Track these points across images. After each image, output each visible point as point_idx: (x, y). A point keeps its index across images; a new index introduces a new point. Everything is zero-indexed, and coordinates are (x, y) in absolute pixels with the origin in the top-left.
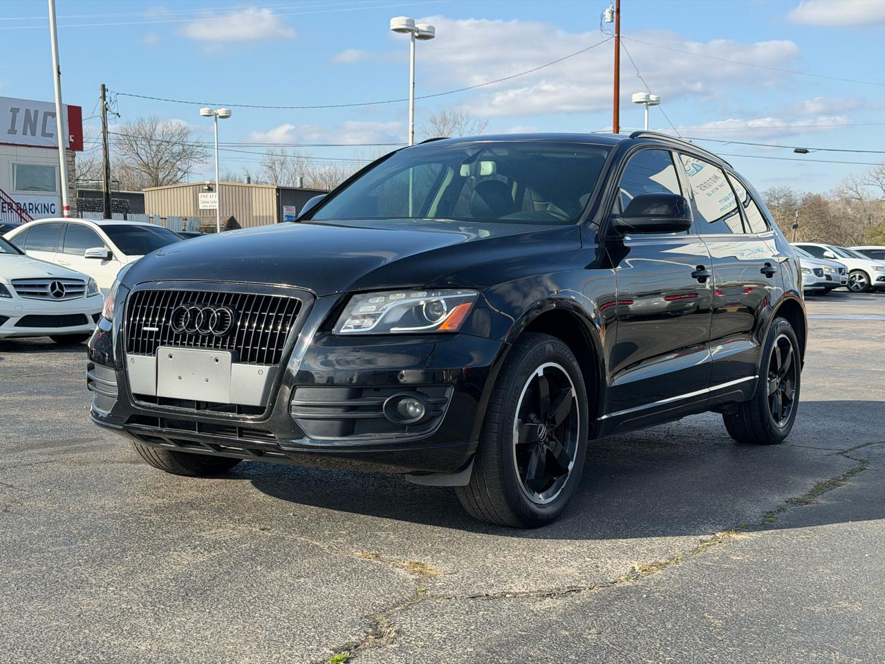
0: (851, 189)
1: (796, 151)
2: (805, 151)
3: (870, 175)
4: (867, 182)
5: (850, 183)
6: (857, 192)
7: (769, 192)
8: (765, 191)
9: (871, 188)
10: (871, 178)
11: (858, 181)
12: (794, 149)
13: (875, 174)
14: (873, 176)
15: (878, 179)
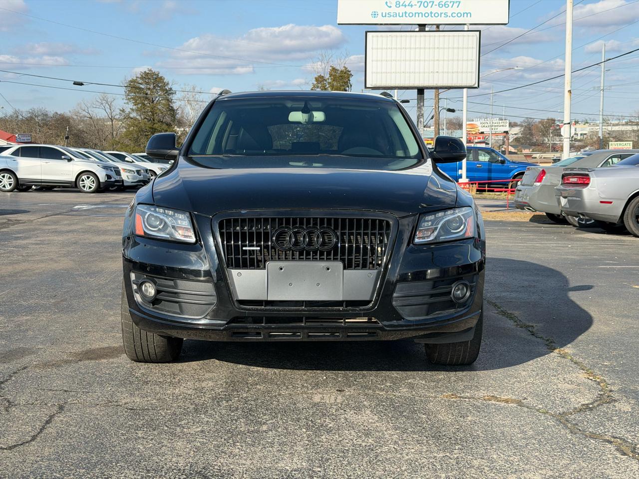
0: (84, 111)
1: (75, 83)
2: (81, 84)
3: (97, 101)
4: (95, 106)
5: (83, 106)
6: (88, 113)
7: (31, 111)
8: (28, 110)
9: (96, 110)
10: (97, 103)
11: (89, 105)
12: (73, 82)
13: (100, 101)
14: (98, 102)
15: (102, 104)
